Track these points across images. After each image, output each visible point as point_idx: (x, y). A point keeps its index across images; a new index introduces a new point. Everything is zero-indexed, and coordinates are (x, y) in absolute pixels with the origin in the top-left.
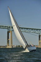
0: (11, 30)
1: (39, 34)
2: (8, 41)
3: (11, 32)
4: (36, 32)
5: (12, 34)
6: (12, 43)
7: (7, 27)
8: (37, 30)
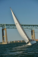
0: (5, 27)
1: (32, 29)
2: (3, 38)
3: (5, 29)
4: (29, 28)
5: (6, 31)
6: (7, 40)
7: (1, 25)
8: (29, 25)
